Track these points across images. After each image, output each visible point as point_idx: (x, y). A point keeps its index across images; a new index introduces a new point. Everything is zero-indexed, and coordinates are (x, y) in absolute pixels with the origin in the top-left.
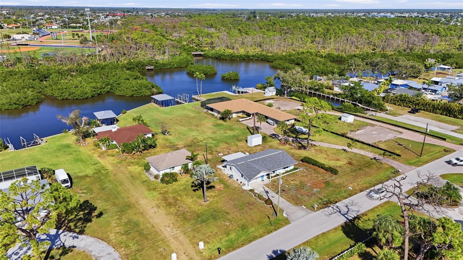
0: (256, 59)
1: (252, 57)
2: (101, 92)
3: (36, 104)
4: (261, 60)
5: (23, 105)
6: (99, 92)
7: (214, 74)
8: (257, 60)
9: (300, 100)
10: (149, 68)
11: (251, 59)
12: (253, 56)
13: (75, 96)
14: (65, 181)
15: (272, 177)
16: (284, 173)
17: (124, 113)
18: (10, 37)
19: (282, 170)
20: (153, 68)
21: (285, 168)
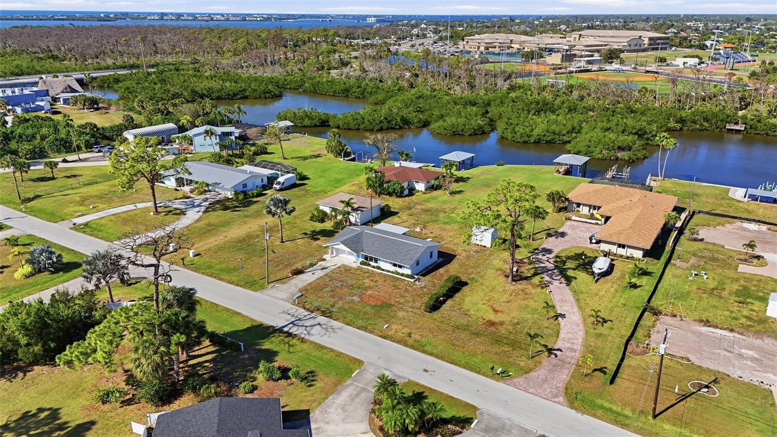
10: (735, 127)
14: (279, 183)
15: (369, 265)
16: (389, 271)
17: (498, 165)
18: (665, 61)
19: (389, 264)
20: (743, 129)
21: (395, 265)
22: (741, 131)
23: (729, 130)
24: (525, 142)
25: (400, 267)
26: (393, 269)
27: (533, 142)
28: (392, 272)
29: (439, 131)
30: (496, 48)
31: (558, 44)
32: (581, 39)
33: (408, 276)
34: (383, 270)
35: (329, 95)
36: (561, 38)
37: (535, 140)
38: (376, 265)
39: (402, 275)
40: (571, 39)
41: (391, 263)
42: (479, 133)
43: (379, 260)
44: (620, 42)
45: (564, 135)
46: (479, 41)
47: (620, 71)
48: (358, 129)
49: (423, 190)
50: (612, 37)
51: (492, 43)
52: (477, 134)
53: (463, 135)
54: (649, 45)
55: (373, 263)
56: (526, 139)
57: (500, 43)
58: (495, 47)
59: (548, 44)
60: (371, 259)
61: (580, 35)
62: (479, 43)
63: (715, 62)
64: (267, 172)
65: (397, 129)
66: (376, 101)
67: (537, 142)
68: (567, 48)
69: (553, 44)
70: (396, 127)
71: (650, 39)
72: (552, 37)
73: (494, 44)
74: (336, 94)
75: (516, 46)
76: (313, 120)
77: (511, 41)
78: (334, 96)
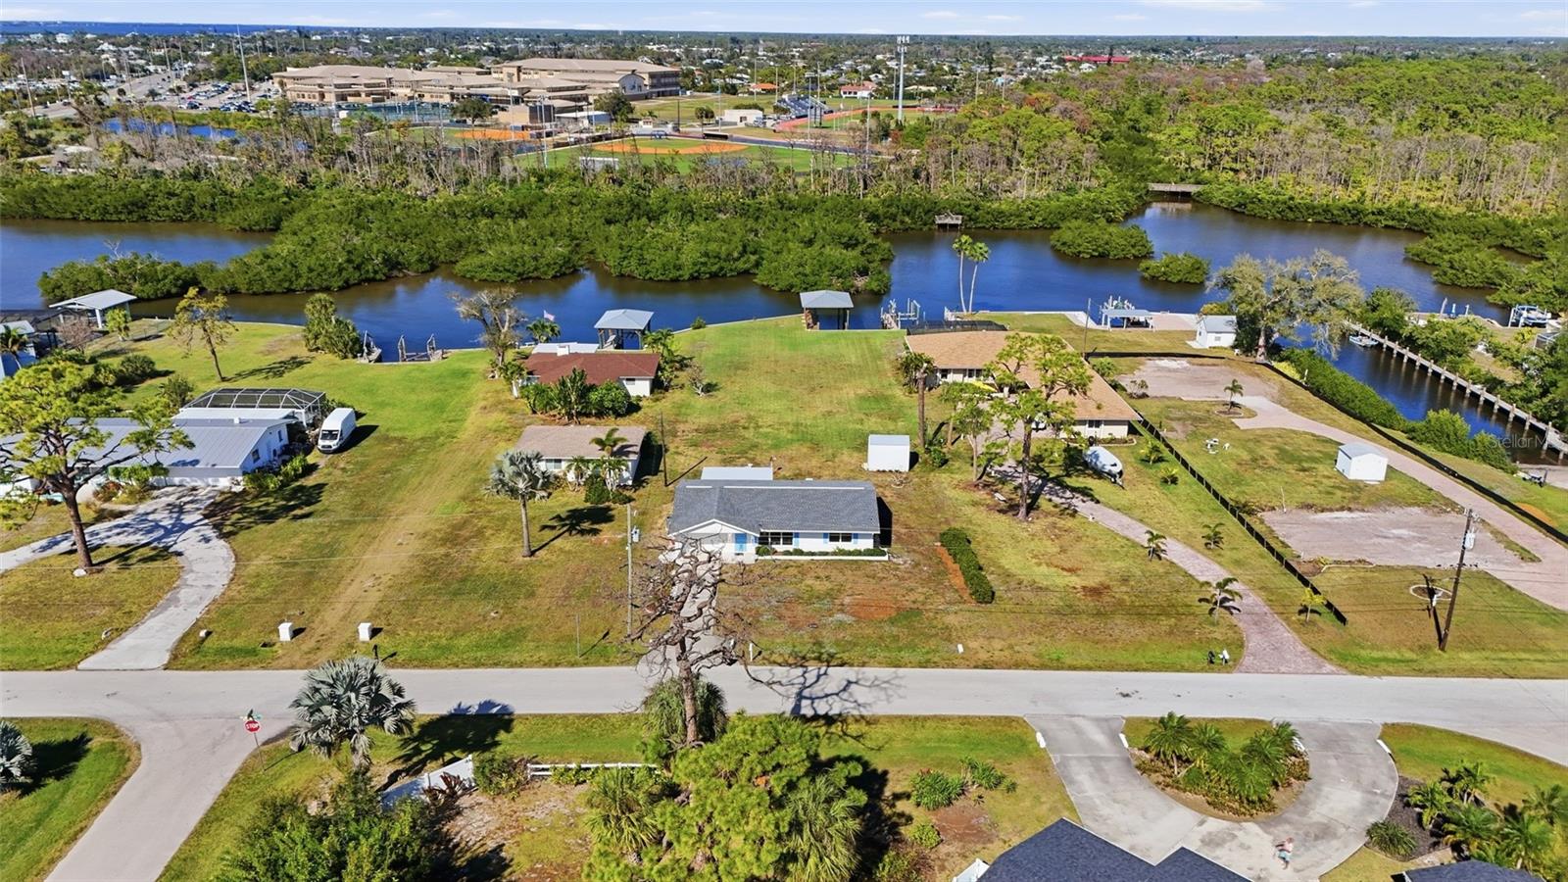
0: (1391, 223)
1: (1372, 218)
2: (722, 269)
3: (554, 277)
4: (1408, 229)
5: (520, 275)
6: (714, 269)
7: (1135, 257)
8: (1393, 228)
9: (1297, 377)
10: (948, 221)
11: (1365, 223)
12: (1380, 212)
13: (648, 272)
14: (331, 435)
15: (775, 552)
16: (826, 554)
17: (696, 328)
18: (712, 117)
19: (822, 540)
20: (960, 222)
21: (834, 538)
22: (956, 226)
23: (943, 226)
24: (675, 280)
25: (847, 538)
26: (831, 546)
27: (689, 280)
28: (834, 554)
29: (484, 276)
30: (360, 95)
31: (490, 86)
32: (522, 76)
33: (868, 553)
34: (813, 554)
35: (87, 220)
36: (478, 73)
37: (691, 275)
38: (790, 548)
39: (859, 553)
40: (501, 76)
41: (825, 536)
42: (567, 272)
43: (797, 535)
44: (607, 82)
45: (738, 259)
46: (319, 81)
47: (660, 136)
48: (290, 291)
49: (648, 394)
50: (583, 71)
51: (349, 86)
52: (564, 274)
53: (538, 278)
54: (652, 86)
55: (780, 547)
56: (674, 274)
57: (366, 85)
58: (358, 94)
59: (472, 87)
60: (776, 538)
61: (519, 69)
62: (320, 86)
63: (783, 116)
64: (278, 414)
65: (381, 280)
66: (245, 225)
67: (694, 278)
68: (516, 93)
69: (481, 87)
70: (378, 277)
71: (652, 76)
72: (459, 73)
73: (355, 88)
74: (108, 217)
75: (403, 92)
76: (159, 281)
77: (390, 80)
78: (103, 220)
